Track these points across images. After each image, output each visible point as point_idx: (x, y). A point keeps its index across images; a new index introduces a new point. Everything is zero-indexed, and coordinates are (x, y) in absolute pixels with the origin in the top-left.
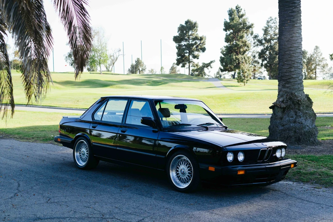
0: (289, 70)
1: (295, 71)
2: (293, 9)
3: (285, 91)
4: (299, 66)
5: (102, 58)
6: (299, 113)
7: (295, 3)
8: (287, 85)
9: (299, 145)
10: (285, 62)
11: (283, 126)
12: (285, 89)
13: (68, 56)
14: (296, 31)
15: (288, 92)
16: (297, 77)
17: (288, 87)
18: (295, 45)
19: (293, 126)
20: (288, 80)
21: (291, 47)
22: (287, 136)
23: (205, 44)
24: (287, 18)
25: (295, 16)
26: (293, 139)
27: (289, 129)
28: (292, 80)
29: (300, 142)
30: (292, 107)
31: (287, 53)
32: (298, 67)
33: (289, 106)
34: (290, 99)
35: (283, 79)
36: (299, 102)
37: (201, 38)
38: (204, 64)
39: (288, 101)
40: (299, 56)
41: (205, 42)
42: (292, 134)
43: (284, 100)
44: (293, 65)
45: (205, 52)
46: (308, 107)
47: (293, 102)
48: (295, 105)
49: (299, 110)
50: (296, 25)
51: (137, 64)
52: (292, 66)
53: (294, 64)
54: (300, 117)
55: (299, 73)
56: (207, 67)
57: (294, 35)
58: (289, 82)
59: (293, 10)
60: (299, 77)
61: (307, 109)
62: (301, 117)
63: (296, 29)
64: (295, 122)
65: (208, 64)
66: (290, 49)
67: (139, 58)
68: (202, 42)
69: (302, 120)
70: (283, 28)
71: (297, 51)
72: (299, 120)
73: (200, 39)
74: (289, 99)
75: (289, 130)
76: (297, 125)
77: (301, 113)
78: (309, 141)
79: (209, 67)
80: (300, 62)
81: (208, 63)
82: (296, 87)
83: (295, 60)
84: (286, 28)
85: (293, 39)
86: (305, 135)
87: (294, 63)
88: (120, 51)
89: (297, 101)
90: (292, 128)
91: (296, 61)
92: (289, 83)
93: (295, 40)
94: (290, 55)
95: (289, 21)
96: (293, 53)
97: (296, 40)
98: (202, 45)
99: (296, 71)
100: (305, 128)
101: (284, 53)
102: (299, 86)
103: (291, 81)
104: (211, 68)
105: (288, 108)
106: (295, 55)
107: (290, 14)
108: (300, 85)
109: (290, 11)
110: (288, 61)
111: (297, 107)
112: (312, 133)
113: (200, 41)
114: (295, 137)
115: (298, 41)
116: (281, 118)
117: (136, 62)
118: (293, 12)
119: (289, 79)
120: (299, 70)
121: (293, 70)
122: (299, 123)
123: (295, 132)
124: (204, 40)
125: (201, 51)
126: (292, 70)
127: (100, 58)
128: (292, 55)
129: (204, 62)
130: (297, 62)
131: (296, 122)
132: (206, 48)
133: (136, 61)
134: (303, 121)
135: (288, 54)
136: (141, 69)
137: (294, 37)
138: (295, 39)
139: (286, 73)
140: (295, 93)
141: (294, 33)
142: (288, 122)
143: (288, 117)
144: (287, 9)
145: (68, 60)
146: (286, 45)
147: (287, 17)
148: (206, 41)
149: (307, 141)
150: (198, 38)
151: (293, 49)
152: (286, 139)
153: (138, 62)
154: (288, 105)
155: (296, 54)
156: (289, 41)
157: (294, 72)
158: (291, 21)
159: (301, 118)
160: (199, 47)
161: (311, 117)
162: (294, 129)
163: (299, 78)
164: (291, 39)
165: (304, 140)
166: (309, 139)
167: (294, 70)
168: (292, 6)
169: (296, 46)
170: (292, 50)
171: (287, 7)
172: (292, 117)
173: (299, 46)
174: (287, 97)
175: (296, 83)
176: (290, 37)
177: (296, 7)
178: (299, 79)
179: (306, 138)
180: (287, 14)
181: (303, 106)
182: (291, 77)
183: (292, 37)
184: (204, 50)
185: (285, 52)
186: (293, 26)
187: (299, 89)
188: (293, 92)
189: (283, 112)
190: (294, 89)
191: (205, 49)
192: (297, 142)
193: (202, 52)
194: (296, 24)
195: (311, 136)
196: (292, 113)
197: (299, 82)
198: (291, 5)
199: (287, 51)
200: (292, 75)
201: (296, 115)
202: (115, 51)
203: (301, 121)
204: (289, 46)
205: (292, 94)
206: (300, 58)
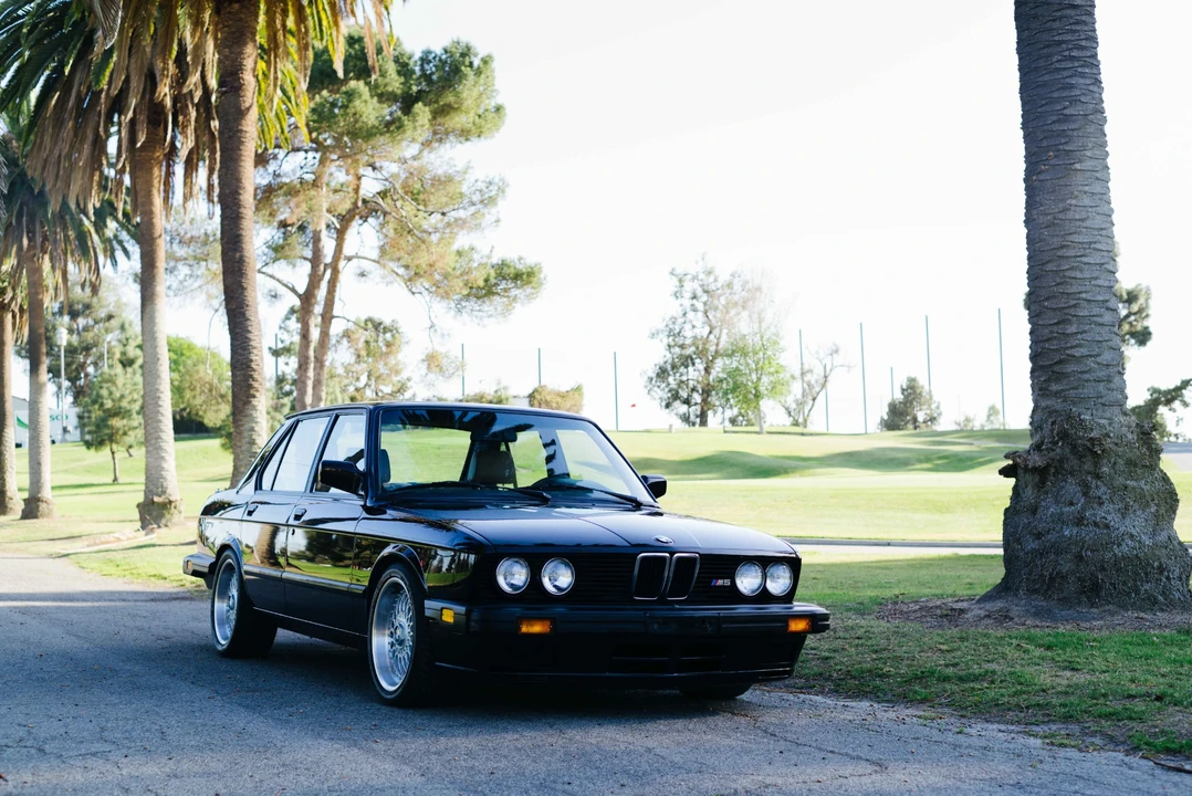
0: (1060, 328)
1: (1081, 333)
2: (1065, 108)
3: (1047, 407)
4: (1101, 316)
5: (765, 379)
6: (1097, 487)
7: (1072, 87)
8: (1054, 387)
9: (1092, 606)
10: (1046, 299)
11: (1038, 536)
12: (1049, 403)
13: (654, 375)
14: (1080, 188)
15: (1056, 411)
16: (1091, 356)
17: (1057, 394)
18: (1076, 238)
19: (1070, 538)
20: (1056, 368)
21: (1063, 247)
22: (1051, 574)
23: (1147, 316)
24: (1045, 143)
25: (1075, 133)
26: (1072, 587)
27: (1058, 549)
28: (1070, 368)
29: (1098, 596)
30: (1072, 467)
31: (1050, 267)
32: (1095, 319)
33: (1061, 461)
34: (1064, 435)
35: (1041, 363)
36: (1094, 445)
37: (1129, 293)
38: (1155, 391)
39: (1055, 443)
40: (1096, 278)
41: (1147, 307)
42: (1066, 566)
43: (1043, 443)
44: (1072, 311)
45: (1149, 343)
46: (1135, 465)
47: (1074, 447)
48: (1081, 457)
49: (1098, 477)
50: (1078, 166)
51: (906, 397)
52: (1067, 314)
53: (1074, 306)
54: (1101, 504)
55: (1100, 339)
56: (1168, 402)
57: (1073, 202)
58: (1063, 373)
59: (1067, 112)
60: (1098, 355)
61: (1131, 472)
62: (1103, 503)
63: (1079, 178)
64: (1079, 521)
65: (1169, 392)
66: (1059, 254)
67: (913, 376)
68: (1135, 308)
69: (1109, 513)
70: (1034, 178)
71: (1083, 259)
72: (1094, 515)
73: (1125, 297)
74: (1061, 438)
75: (1057, 554)
76: (1088, 534)
77: (1103, 489)
78: (1137, 592)
79: (1177, 404)
80: (1101, 298)
81: (1172, 387)
82: (1088, 391)
83: (1080, 293)
84: (1042, 177)
85: (1070, 215)
86: (1119, 570)
87: (1075, 302)
88: (837, 351)
89: (1089, 444)
90: (1069, 545)
91: (1084, 295)
92: (1059, 377)
93: (1076, 220)
94: (1061, 274)
95: (1051, 153)
96: (1072, 268)
97: (1082, 220)
98: (1135, 320)
99: (1085, 332)
100: (1119, 545)
101: (1041, 270)
102: (1101, 387)
103: (1069, 370)
104: (1186, 404)
105: (1057, 473)
106: (1079, 275)
107: (1056, 127)
108: (1102, 384)
109: (1055, 118)
110: (1054, 297)
111: (1088, 466)
112: (1148, 564)
113: (1127, 305)
114: (1079, 579)
115: (1088, 223)
116: (1034, 510)
117: (903, 390)
118: (1066, 119)
119: (1060, 362)
120: (1098, 329)
121: (1072, 329)
122: (1096, 524)
123: (1079, 558)
124: (1142, 301)
125: (1133, 341)
126: (1069, 331)
127: (759, 379)
128: (1067, 274)
129: (1156, 386)
130: (1089, 301)
131: (1085, 522)
132: (1151, 330)
133: (905, 387)
134: (1114, 519)
135: (1052, 271)
136: (921, 417)
137: (1073, 208)
138: (1077, 217)
139: (1048, 340)
140: (1079, 415)
141: (1072, 193)
142: (1053, 521)
143: (1057, 502)
144: (1043, 109)
145: (656, 388)
146: (1044, 240)
147: (1045, 138)
148: (1151, 302)
149: (1128, 594)
150: (1121, 296)
151: (1071, 253)
152: (1049, 588)
153: (912, 393)
154: (1053, 460)
155: (1081, 271)
156: (1054, 224)
157: (1079, 336)
158: (1058, 150)
159: (1105, 508)
160: (1126, 327)
161: (1147, 505)
162: (1075, 549)
163: (1099, 359)
164: (1061, 216)
165: (1115, 588)
166: (1136, 586)
167: (1077, 328)
168: (1058, 100)
169: (1083, 243)
170: (1068, 257)
171: (1044, 102)
172: (1071, 504)
173: (1095, 243)
174: (1052, 431)
175: (1087, 376)
176: (1057, 210)
177: (1074, 101)
178: (1099, 364)
179: (1124, 583)
180: (1046, 127)
181: (1115, 463)
182: (1068, 355)
183: (1066, 210)
184: (1143, 337)
185: (1043, 264)
186: (1068, 169)
187: (1103, 401)
188: (1074, 410)
189: (1041, 485)
190: (1082, 400)
191: (1150, 334)
192: (1088, 598)
193: (1136, 347)
194: (1080, 161)
195: (1146, 574)
196: (1071, 487)
197: (1102, 374)
198: (1056, 95)
199: (1047, 262)
200: (1072, 347)
201: (1085, 494)
202: (817, 352)
203: (1104, 518)
204: (1056, 241)
205: (1069, 417)
206: (1099, 286)
